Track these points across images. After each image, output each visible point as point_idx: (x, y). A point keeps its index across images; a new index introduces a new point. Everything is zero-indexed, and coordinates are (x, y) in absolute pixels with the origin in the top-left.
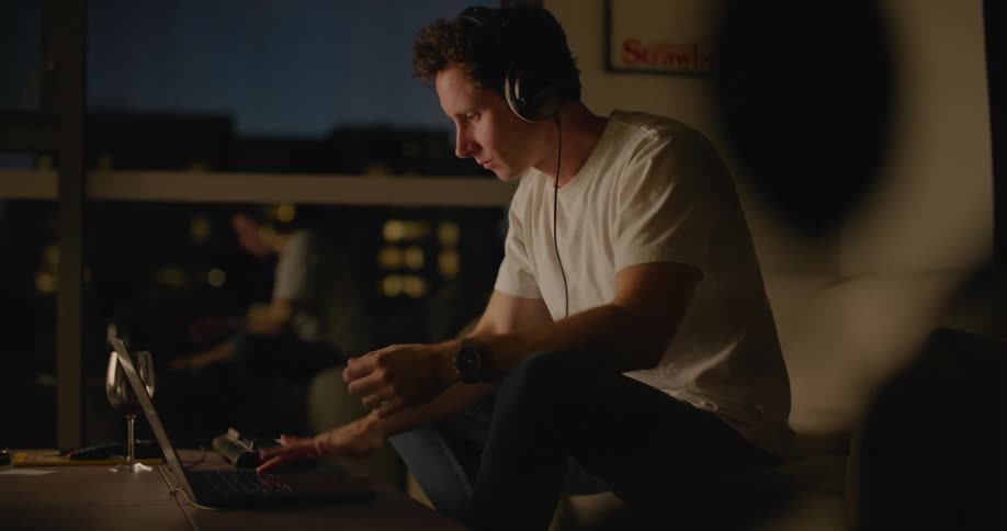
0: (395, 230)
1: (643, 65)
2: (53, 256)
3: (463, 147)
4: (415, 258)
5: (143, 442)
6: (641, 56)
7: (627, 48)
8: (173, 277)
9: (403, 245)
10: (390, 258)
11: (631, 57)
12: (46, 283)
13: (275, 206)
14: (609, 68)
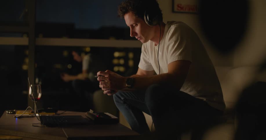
0: (117, 54)
1: (182, 11)
2: (27, 60)
3: (132, 34)
4: (122, 62)
5: (50, 108)
6: (182, 8)
7: (178, 6)
8: (58, 66)
9: (119, 58)
10: (115, 61)
11: (179, 9)
12: (25, 67)
13: (85, 47)
14: (173, 11)
